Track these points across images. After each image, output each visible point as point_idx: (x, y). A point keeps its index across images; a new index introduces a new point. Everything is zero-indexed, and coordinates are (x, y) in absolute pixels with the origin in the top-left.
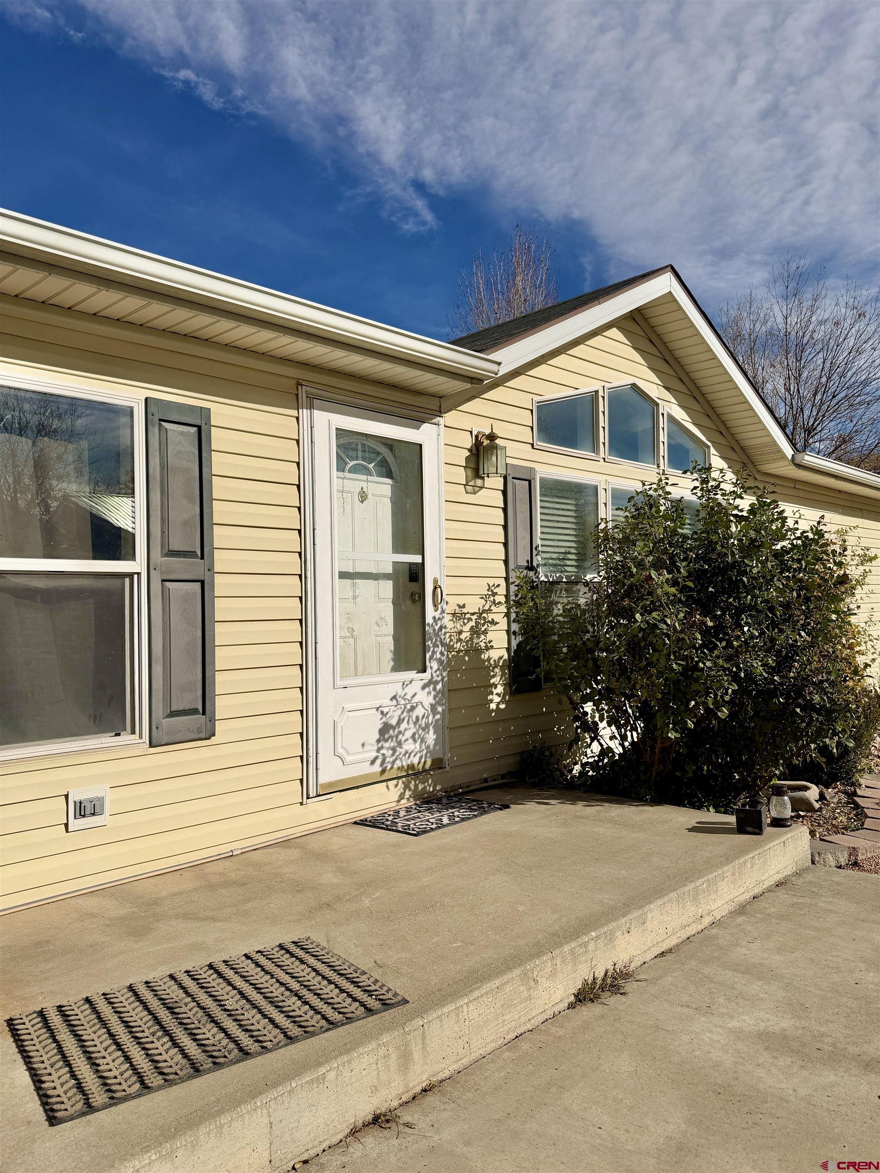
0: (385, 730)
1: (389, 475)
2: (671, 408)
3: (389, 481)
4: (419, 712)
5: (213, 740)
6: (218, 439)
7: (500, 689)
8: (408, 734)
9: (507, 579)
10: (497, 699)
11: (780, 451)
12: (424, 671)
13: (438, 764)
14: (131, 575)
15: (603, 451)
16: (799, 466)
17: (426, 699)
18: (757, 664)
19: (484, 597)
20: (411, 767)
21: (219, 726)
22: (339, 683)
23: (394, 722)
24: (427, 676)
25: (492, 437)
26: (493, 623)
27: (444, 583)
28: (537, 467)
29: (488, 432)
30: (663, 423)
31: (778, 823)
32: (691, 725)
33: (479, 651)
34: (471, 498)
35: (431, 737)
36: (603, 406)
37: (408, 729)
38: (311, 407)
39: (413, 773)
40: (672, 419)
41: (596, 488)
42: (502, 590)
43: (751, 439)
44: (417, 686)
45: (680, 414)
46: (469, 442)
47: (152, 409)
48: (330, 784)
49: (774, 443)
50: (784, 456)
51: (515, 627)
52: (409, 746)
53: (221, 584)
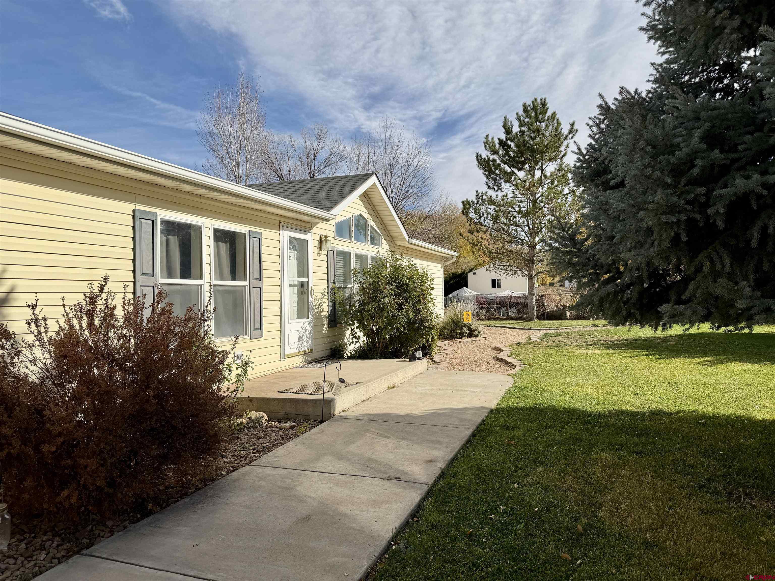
0: (300, 337)
1: (296, 250)
2: (371, 222)
3: (296, 252)
4: (307, 332)
5: (262, 338)
6: (264, 242)
7: (326, 326)
8: (305, 340)
9: (328, 287)
10: (325, 329)
11: (404, 238)
12: (308, 318)
13: (311, 350)
14: (245, 286)
15: (353, 239)
16: (410, 243)
17: (309, 328)
18: (411, 314)
19: (322, 293)
20: (305, 351)
21: (264, 334)
22: (290, 322)
23: (301, 335)
24: (309, 320)
25: (326, 237)
26: (324, 302)
27: (313, 288)
28: (336, 246)
29: (324, 234)
30: (369, 228)
31: (419, 359)
32: (392, 333)
33: (320, 312)
34: (318, 258)
35: (310, 341)
36: (353, 223)
37: (305, 338)
38: (283, 230)
39: (305, 353)
40: (371, 226)
41: (350, 253)
42: (326, 291)
43: (394, 233)
44: (307, 323)
45: (373, 224)
46: (318, 238)
47: (251, 234)
48: (288, 355)
49: (403, 235)
50: (406, 240)
51: (330, 304)
52: (305, 344)
53: (265, 289)
